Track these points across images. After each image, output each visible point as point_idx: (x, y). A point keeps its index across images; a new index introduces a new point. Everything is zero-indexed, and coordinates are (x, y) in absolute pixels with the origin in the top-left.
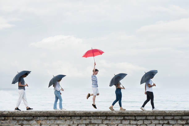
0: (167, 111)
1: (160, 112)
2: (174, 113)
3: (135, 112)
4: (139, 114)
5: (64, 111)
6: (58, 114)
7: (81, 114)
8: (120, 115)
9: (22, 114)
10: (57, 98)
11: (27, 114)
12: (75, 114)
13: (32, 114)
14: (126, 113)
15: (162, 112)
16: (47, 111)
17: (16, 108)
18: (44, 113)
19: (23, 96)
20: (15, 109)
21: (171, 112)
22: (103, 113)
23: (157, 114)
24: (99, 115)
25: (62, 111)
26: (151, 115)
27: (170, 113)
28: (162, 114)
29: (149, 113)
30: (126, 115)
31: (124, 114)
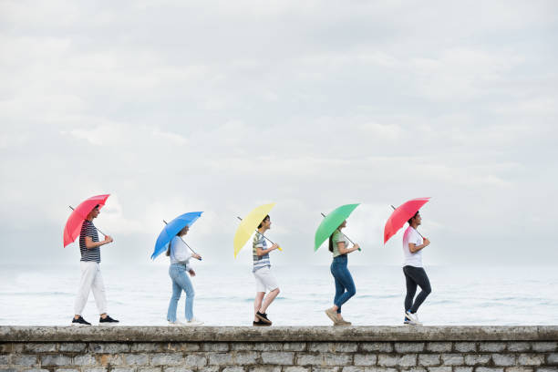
0: (487, 327)
1: (468, 331)
2: (509, 332)
3: (392, 330)
4: (405, 335)
5: (179, 328)
6: (161, 336)
7: (230, 335)
8: (349, 338)
9: (53, 336)
10: (178, 287)
11: (67, 335)
12: (214, 335)
13: (84, 336)
14: (365, 334)
15: (474, 331)
16: (129, 328)
17: (77, 318)
18: (118, 332)
19: (94, 280)
20: (74, 321)
21: (498, 331)
22: (296, 334)
23: (458, 337)
24: (286, 338)
25: (173, 328)
26: (441, 338)
27: (498, 334)
28: (473, 335)
29: (435, 335)
30: (367, 338)
31: (360, 335)
